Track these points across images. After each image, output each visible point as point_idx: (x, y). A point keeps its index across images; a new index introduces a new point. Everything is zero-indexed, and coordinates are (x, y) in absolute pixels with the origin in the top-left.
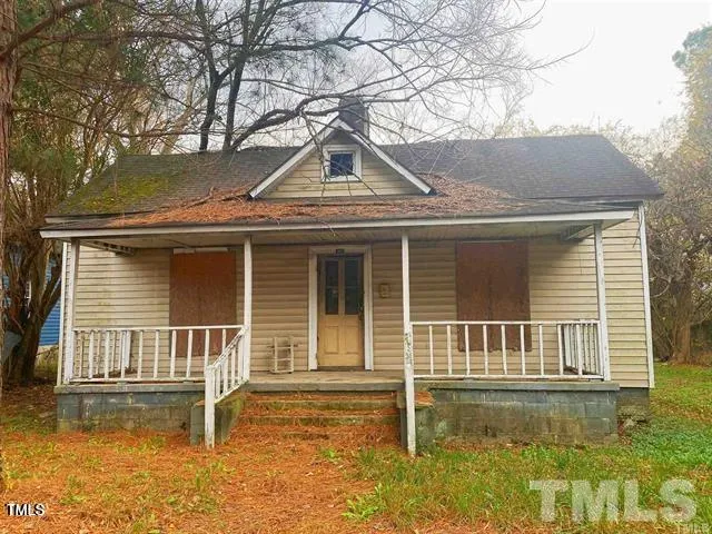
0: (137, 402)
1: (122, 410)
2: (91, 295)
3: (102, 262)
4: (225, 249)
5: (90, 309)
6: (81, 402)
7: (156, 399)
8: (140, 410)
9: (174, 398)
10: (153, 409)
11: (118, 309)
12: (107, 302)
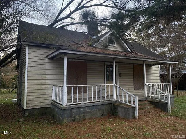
0: (89, 109)
1: (84, 113)
2: (38, 73)
3: (42, 61)
4: (84, 61)
5: (38, 78)
6: (71, 112)
7: (94, 107)
8: (90, 112)
9: (99, 107)
10: (93, 111)
11: (49, 78)
12: (45, 76)
